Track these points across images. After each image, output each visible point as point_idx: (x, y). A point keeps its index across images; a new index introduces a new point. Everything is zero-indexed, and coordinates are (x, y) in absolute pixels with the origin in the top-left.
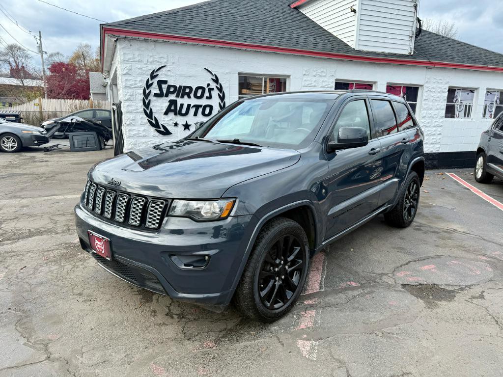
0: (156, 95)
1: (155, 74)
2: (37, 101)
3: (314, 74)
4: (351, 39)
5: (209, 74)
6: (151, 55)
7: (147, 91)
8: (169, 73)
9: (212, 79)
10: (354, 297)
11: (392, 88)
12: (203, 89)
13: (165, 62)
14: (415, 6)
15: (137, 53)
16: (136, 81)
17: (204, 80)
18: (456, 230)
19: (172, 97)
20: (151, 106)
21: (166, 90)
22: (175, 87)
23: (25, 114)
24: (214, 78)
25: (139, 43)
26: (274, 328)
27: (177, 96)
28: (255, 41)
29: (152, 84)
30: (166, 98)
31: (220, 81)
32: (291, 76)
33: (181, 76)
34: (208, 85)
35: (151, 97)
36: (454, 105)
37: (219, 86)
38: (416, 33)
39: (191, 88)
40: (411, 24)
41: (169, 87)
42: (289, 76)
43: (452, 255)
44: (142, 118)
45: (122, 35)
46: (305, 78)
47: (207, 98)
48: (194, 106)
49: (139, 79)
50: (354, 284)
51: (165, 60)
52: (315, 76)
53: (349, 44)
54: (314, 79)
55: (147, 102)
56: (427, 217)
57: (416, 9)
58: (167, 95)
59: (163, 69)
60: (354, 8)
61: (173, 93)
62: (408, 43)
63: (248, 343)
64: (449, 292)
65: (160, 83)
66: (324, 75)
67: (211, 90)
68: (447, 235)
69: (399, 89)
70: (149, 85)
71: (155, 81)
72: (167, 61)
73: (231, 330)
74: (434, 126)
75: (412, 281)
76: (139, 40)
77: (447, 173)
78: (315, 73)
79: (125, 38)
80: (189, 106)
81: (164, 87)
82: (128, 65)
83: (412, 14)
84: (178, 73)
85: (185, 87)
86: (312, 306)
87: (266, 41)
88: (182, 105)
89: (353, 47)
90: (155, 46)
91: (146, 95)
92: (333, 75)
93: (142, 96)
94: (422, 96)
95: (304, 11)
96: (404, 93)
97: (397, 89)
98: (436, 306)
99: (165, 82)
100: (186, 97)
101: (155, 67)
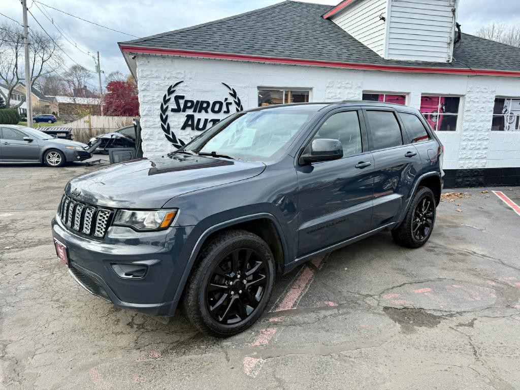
0: (173, 110)
1: (172, 89)
2: (86, 118)
3: (339, 86)
4: (381, 48)
6: (168, 70)
7: (165, 107)
8: (186, 89)
9: (230, 93)
10: (325, 317)
11: (428, 99)
12: (221, 104)
13: (183, 78)
14: (454, 11)
15: (155, 69)
16: (153, 97)
17: (222, 95)
18: (475, 253)
19: (190, 112)
20: (168, 121)
21: (183, 105)
22: (192, 102)
23: (76, 131)
24: (232, 92)
25: (156, 59)
26: (226, 343)
27: (195, 111)
28: (273, 53)
29: (169, 100)
30: (184, 113)
31: (238, 95)
32: (314, 89)
33: (199, 91)
34: (226, 99)
35: (169, 113)
36: (503, 116)
37: (237, 101)
38: (455, 39)
39: (208, 103)
40: (448, 30)
41: (186, 102)
42: (311, 89)
43: (456, 279)
44: (159, 133)
45: (140, 53)
46: (328, 91)
47: (225, 112)
48: (212, 120)
49: (156, 95)
50: (331, 304)
51: (182, 76)
52: (339, 88)
53: (378, 53)
54: (339, 91)
55: (164, 117)
56: (448, 238)
57: (454, 14)
58: (184, 111)
59: (182, 83)
60: (384, 16)
61: (190, 108)
62: (445, 50)
63: (194, 356)
64: (435, 317)
65: (177, 98)
66: (350, 86)
67: (228, 104)
68: (460, 257)
69: (436, 100)
70: (166, 101)
71: (173, 96)
72: (185, 76)
73: (182, 343)
74: (479, 140)
75: (398, 304)
76: (156, 56)
77: (493, 191)
78: (340, 84)
79: (143, 56)
80: (206, 120)
81: (182, 102)
82: (146, 82)
83: (450, 20)
84: (196, 88)
85: (203, 102)
86: (276, 324)
87: (286, 53)
88: (199, 120)
89: (382, 56)
90: (172, 61)
91: (164, 111)
92: (359, 87)
93: (160, 112)
94: (464, 107)
95: (337, 21)
96: (442, 104)
97: (433, 99)
98: (412, 331)
99: (182, 97)
100: (203, 111)
101: (173, 83)
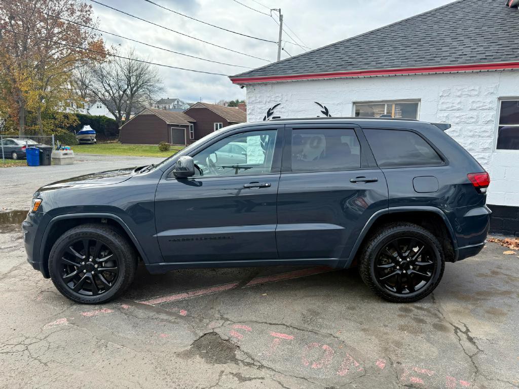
1: (271, 112)
5: (319, 106)
6: (268, 95)
8: (283, 110)
9: (322, 111)
13: (280, 101)
15: (258, 95)
17: (315, 113)
24: (324, 110)
25: (260, 87)
31: (330, 113)
32: (422, 100)
33: (293, 111)
42: (420, 100)
44: (259, 150)
45: (247, 83)
46: (442, 101)
49: (259, 117)
51: (280, 99)
54: (458, 100)
59: (279, 106)
66: (476, 93)
71: (271, 118)
72: (282, 99)
76: (259, 84)
78: (461, 92)
82: (252, 106)
90: (272, 87)
99: (279, 118)
101: (271, 106)
